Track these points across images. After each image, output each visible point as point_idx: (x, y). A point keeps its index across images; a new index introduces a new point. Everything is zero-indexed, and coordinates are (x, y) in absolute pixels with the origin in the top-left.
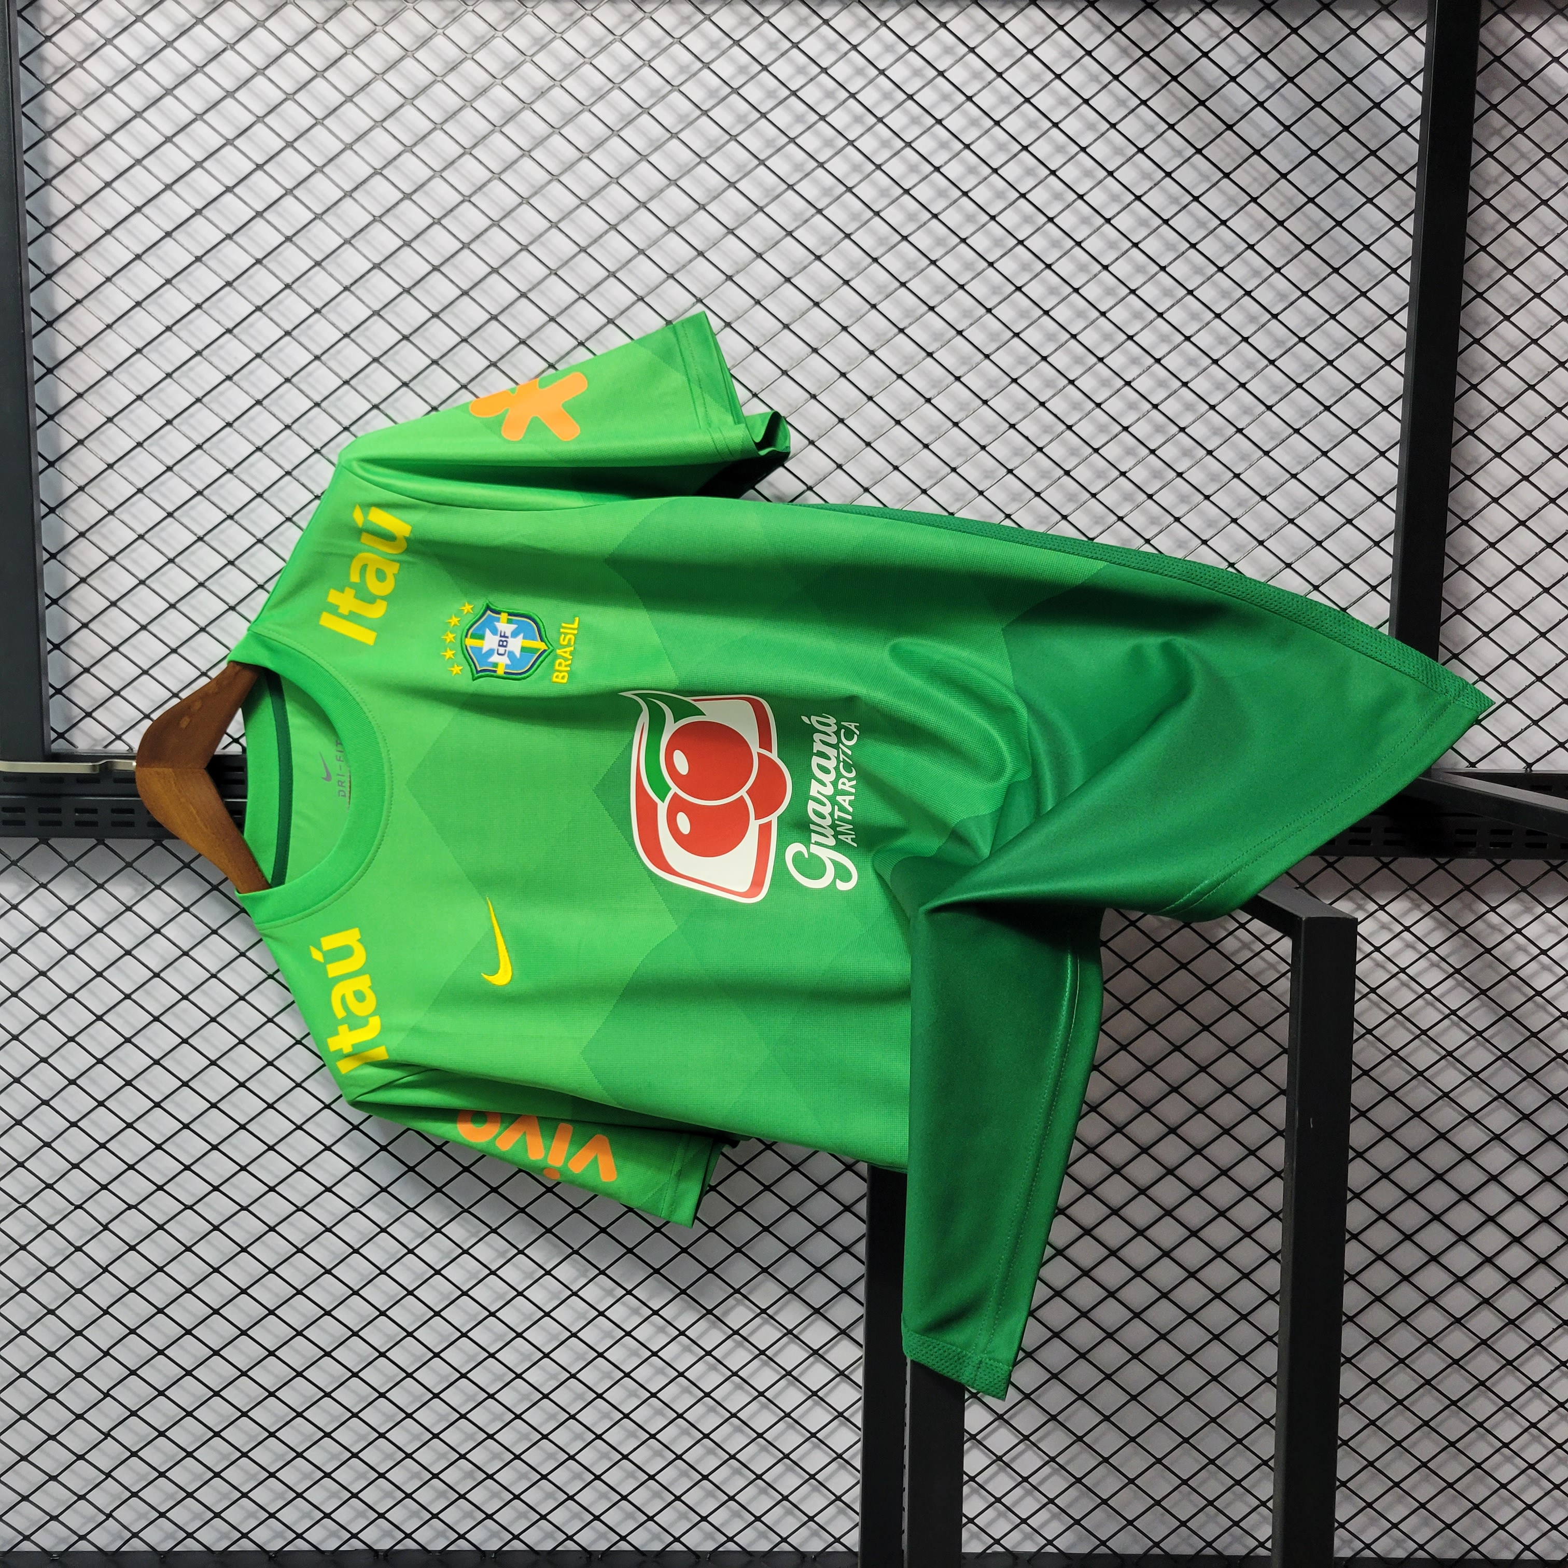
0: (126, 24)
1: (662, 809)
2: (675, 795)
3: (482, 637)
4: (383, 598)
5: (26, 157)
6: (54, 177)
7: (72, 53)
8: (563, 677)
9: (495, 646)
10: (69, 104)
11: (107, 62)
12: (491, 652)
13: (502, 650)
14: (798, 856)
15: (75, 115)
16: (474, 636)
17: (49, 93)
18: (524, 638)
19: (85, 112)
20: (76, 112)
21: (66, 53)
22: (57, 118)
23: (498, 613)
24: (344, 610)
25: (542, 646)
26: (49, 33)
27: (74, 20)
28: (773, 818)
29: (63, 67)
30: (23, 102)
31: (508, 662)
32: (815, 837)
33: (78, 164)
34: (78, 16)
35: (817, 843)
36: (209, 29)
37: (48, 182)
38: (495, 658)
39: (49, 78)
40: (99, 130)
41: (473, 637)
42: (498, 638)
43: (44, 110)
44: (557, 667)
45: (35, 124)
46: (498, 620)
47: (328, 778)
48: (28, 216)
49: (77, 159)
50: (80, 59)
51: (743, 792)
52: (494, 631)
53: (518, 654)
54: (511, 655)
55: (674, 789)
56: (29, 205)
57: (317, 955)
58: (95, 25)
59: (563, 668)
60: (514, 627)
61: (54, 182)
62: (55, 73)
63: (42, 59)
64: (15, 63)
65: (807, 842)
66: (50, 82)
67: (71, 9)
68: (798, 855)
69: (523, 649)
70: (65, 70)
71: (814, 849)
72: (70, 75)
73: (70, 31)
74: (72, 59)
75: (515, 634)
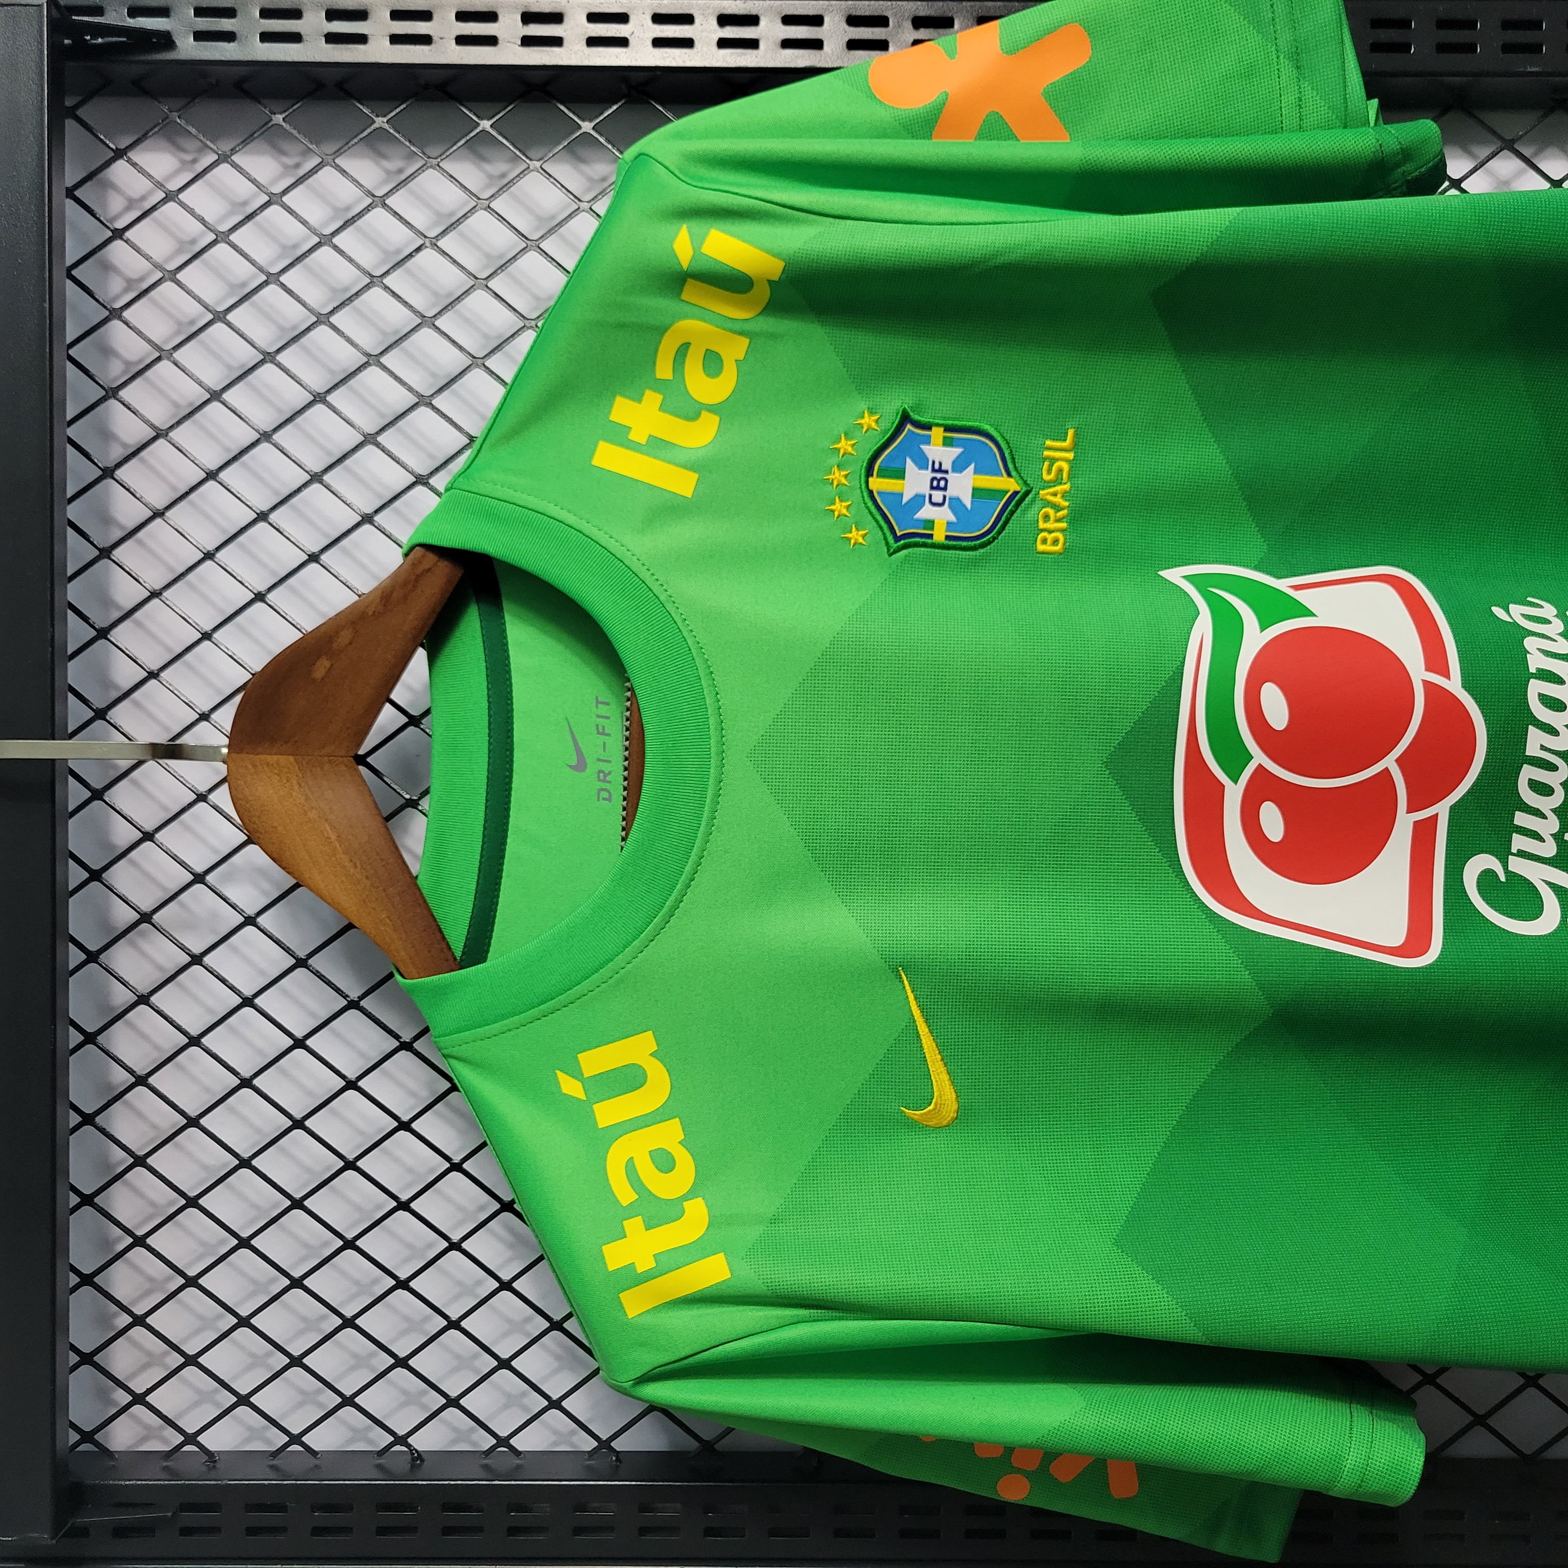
0: (250, 210)
1: (1233, 795)
2: (1260, 768)
3: (900, 474)
4: (712, 409)
5: (71, 432)
6: (119, 465)
7: (157, 257)
8: (1055, 542)
9: (926, 490)
10: (149, 341)
11: (216, 271)
12: (918, 501)
13: (938, 496)
14: (1486, 879)
15: (159, 359)
16: (885, 473)
17: (116, 325)
18: (976, 472)
19: (177, 355)
20: (162, 355)
21: (148, 258)
22: (128, 364)
23: (928, 427)
24: (639, 435)
25: (1011, 485)
26: (120, 224)
27: (164, 201)
28: (1442, 809)
29: (142, 279)
30: (69, 340)
31: (952, 518)
32: (1519, 842)
33: (161, 442)
34: (170, 197)
35: (1522, 854)
36: (395, 214)
37: (108, 473)
38: (926, 512)
39: (117, 298)
40: (200, 384)
41: (883, 474)
42: (928, 474)
43: (107, 351)
44: (1042, 525)
45: (91, 377)
46: (928, 441)
47: (580, 766)
48: (70, 531)
49: (160, 434)
50: (171, 266)
51: (1389, 762)
52: (922, 462)
53: (967, 502)
54: (956, 505)
55: (1259, 758)
56: (73, 512)
57: (571, 1087)
58: (198, 211)
59: (1050, 525)
60: (957, 451)
61: (120, 473)
62: (126, 290)
63: (107, 267)
64: (59, 274)
65: (1503, 855)
66: (117, 305)
67: (159, 185)
68: (1487, 876)
69: (977, 492)
70: (145, 286)
71: (1517, 865)
72: (153, 293)
73: (156, 221)
74: (157, 266)
75: (959, 466)
